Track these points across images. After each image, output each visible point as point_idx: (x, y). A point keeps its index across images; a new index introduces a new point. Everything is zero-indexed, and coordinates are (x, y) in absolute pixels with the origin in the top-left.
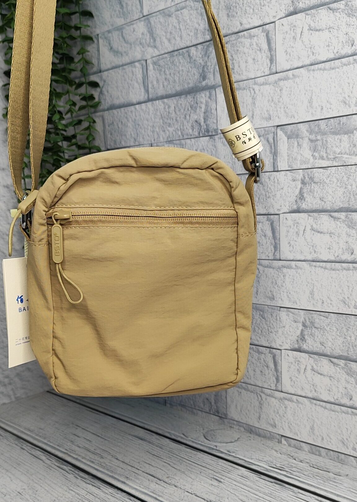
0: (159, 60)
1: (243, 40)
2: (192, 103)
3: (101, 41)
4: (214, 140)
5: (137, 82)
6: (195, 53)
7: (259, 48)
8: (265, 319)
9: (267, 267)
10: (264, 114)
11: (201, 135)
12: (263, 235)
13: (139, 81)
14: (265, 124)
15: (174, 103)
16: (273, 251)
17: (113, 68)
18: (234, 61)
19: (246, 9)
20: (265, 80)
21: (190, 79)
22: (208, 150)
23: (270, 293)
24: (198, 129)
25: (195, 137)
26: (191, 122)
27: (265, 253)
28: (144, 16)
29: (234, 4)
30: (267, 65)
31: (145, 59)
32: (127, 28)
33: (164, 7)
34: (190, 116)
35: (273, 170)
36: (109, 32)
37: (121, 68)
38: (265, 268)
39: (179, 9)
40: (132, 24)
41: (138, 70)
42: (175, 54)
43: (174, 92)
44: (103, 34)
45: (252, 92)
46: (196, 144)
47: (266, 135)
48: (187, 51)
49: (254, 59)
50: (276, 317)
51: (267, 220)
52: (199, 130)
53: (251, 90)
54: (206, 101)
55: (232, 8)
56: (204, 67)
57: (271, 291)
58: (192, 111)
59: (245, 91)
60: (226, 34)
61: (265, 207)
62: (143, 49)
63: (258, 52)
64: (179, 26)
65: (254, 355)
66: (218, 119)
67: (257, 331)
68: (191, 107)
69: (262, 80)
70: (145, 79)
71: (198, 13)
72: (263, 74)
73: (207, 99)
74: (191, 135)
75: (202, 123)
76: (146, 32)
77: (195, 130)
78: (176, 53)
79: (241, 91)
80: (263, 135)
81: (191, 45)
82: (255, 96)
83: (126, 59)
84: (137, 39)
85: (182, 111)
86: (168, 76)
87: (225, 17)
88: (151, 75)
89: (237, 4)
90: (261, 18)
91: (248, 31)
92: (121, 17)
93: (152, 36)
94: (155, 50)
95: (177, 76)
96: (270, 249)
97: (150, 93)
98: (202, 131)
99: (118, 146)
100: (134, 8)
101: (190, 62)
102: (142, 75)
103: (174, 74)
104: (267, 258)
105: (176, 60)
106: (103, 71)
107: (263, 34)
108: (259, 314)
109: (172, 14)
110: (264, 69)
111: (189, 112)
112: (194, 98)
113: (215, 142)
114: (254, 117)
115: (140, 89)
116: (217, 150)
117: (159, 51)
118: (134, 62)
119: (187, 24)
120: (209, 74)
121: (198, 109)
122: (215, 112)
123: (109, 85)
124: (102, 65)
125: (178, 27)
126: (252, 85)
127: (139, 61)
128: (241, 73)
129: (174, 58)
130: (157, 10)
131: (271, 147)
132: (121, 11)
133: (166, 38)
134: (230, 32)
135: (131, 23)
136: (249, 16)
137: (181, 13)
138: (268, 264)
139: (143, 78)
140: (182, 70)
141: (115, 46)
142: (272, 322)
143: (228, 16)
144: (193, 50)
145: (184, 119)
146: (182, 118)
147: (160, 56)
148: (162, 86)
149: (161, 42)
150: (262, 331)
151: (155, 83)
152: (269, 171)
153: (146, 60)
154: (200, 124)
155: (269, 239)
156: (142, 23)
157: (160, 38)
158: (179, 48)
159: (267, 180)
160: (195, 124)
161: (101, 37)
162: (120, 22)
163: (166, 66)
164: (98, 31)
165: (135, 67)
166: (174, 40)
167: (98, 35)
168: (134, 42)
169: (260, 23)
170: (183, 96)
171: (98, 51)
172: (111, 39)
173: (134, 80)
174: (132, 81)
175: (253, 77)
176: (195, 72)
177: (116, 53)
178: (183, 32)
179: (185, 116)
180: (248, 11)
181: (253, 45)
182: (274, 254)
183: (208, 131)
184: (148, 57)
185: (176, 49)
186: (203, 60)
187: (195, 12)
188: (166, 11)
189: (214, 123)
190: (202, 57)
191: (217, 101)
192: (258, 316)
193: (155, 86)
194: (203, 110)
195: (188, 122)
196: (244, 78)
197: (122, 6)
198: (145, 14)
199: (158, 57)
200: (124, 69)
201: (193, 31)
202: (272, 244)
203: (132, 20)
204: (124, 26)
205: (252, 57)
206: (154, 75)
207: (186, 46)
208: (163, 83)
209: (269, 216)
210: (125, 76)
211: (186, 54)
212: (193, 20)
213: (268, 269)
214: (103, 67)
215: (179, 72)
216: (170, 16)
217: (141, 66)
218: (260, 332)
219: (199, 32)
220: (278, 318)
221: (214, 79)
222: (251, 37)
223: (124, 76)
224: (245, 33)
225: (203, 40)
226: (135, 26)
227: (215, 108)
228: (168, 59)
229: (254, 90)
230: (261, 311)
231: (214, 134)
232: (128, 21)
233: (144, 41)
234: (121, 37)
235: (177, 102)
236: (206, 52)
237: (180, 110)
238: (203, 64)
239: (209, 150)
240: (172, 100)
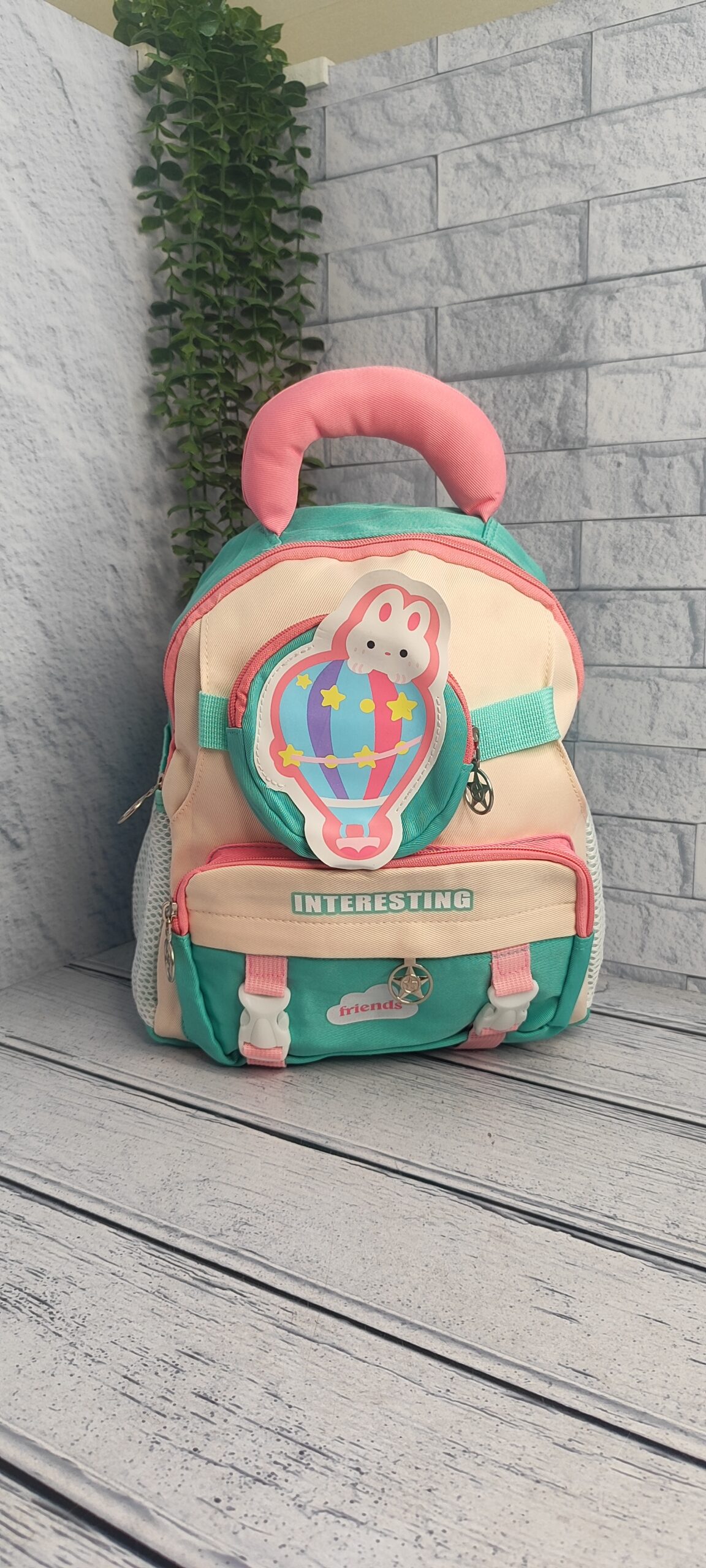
0: (465, 310)
1: (652, 288)
2: (535, 390)
3: (331, 265)
4: (578, 457)
5: (412, 346)
6: (547, 302)
7: (684, 305)
8: (666, 772)
9: (676, 679)
10: (688, 416)
11: (549, 447)
12: (670, 625)
13: (417, 345)
14: (688, 434)
15: (493, 389)
16: (691, 651)
17: (356, 317)
18: (631, 323)
19: (662, 236)
20: (695, 358)
21: (533, 348)
22: (562, 475)
23: (679, 726)
24: (544, 436)
25: (535, 449)
26: (529, 424)
27: (674, 656)
28: (438, 230)
29: (639, 226)
30: (701, 334)
31: (435, 305)
32: (397, 247)
33: (485, 218)
34: (527, 413)
35: (698, 513)
36: (354, 251)
37: (375, 318)
38: (673, 683)
39: (520, 223)
40: (411, 242)
41: (416, 326)
42: (503, 302)
43: (495, 368)
44: (341, 254)
45: (666, 378)
46: (537, 463)
47: (689, 452)
48: (531, 299)
49: (673, 322)
50: (690, 766)
51: (681, 599)
52: (545, 439)
53: (664, 374)
54: (565, 388)
55: (634, 232)
56: (565, 328)
57: (681, 722)
58: (533, 405)
59: (651, 375)
60: (618, 276)
61: (679, 576)
62: (430, 288)
63: (683, 312)
64: (517, 254)
65: (639, 837)
66: (589, 420)
67: (646, 793)
68: (531, 397)
69: (688, 358)
70: (431, 342)
71: (560, 234)
72: (690, 349)
73: (568, 385)
74: (527, 447)
75: (554, 427)
76: (440, 256)
77: (536, 438)
78: (505, 300)
79: (642, 375)
80: (683, 453)
81: (539, 288)
82: (671, 385)
83: (391, 304)
84: (419, 269)
85: (511, 402)
86: (485, 340)
87: (618, 248)
88: (445, 337)
89: (645, 227)
90: (694, 254)
91: (664, 274)
92: (385, 227)
93: (455, 267)
94: (460, 292)
95: (504, 340)
96: (683, 649)
97: (439, 368)
98: (552, 441)
99: (357, 461)
100: (416, 214)
101: (535, 319)
102: (424, 335)
103: (499, 337)
104: (678, 664)
105: (505, 312)
106: (334, 322)
107: (694, 281)
108: (653, 762)
109: (503, 231)
110: (693, 339)
111: (526, 406)
112: (539, 382)
113: (579, 461)
114: (667, 420)
115: (418, 359)
116: (582, 476)
117: (466, 293)
118: (408, 310)
119: (534, 252)
120: (575, 341)
121: (546, 402)
122: (584, 409)
123: (344, 347)
124: (330, 310)
125: (514, 255)
126: (666, 365)
127: (418, 309)
128: (644, 343)
129: (501, 308)
130: (469, 222)
131: (698, 473)
132: (387, 215)
133: (486, 272)
134: (627, 272)
135: (409, 238)
136: (669, 248)
137: (523, 231)
138: (679, 674)
139: (426, 340)
140: (518, 331)
141: (366, 277)
142: (681, 776)
143: (624, 244)
144: (543, 299)
145: (513, 419)
146: (509, 416)
147: (469, 304)
148: (468, 357)
149: (473, 277)
150: (657, 794)
151: (453, 350)
152: (690, 513)
153: (436, 309)
154: (548, 428)
155: (683, 631)
156: (434, 241)
157: (472, 271)
158: (513, 291)
159: (686, 530)
160: (536, 428)
161: (333, 259)
162: (381, 234)
163: (481, 322)
164: (327, 247)
165: (410, 319)
166: (503, 278)
167: (327, 255)
168: (410, 275)
169: (690, 261)
170: (515, 377)
171: (325, 283)
172: (358, 264)
173: (406, 342)
174: (399, 343)
175: (669, 352)
176: (546, 336)
177: (368, 290)
178: (524, 265)
179: (517, 412)
180: (666, 241)
181: (672, 298)
182: (692, 657)
183: (565, 441)
184: (442, 303)
185: (506, 292)
186: (564, 317)
187: (554, 232)
188: (489, 225)
189: (579, 427)
190: (563, 311)
191: (590, 389)
192: (651, 767)
193: (452, 356)
194: (557, 403)
195: (521, 424)
196: (650, 353)
197: (390, 207)
198: (440, 226)
199: (464, 305)
200: (384, 321)
201: (547, 264)
202: (688, 639)
203: (410, 234)
204: (391, 243)
205: (670, 318)
206: (452, 335)
207: (528, 289)
208: (472, 351)
209: (686, 592)
210: (385, 331)
211: (527, 304)
212: (548, 244)
213: (678, 683)
214: (333, 314)
215: (509, 335)
216: (497, 234)
217: (423, 318)
218: (653, 794)
219: (559, 267)
220: (694, 769)
221: (585, 351)
222: (669, 284)
223: (382, 334)
224: (659, 276)
225: (568, 283)
226: (415, 245)
227: (584, 402)
228: (487, 309)
229: (669, 374)
230: (658, 757)
231: (577, 446)
232: (401, 234)
233: (435, 274)
234: (381, 263)
235: (501, 386)
236: (573, 303)
237: (505, 402)
238: (563, 322)
239: (565, 474)
240: (490, 382)
